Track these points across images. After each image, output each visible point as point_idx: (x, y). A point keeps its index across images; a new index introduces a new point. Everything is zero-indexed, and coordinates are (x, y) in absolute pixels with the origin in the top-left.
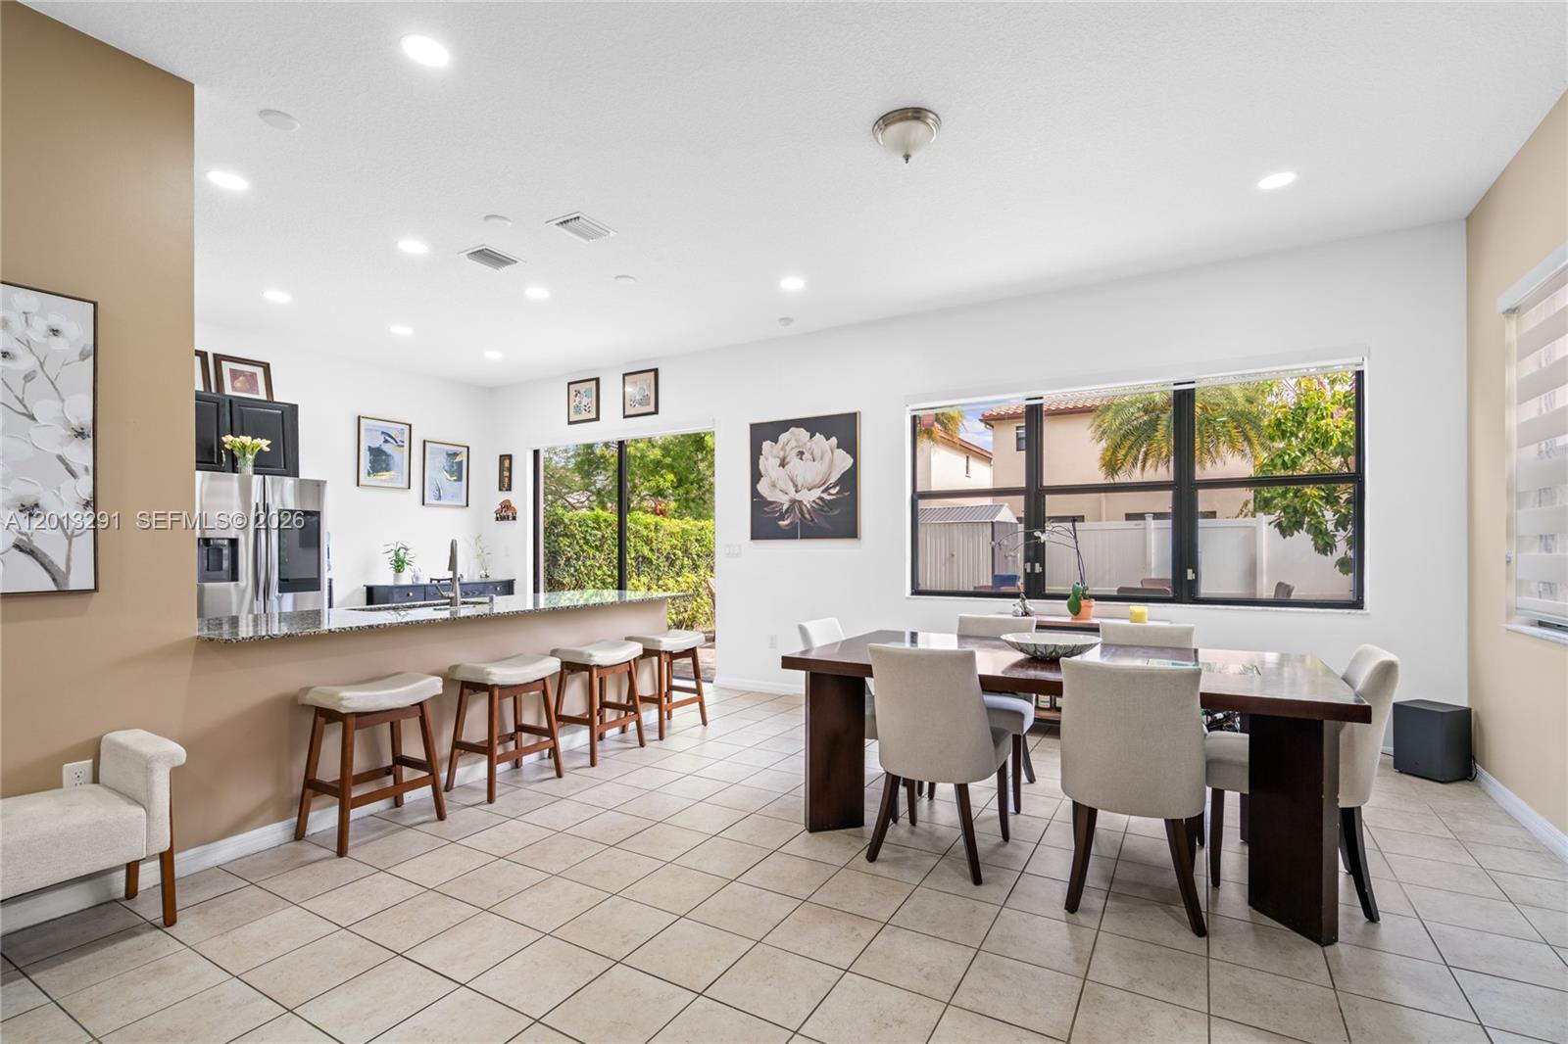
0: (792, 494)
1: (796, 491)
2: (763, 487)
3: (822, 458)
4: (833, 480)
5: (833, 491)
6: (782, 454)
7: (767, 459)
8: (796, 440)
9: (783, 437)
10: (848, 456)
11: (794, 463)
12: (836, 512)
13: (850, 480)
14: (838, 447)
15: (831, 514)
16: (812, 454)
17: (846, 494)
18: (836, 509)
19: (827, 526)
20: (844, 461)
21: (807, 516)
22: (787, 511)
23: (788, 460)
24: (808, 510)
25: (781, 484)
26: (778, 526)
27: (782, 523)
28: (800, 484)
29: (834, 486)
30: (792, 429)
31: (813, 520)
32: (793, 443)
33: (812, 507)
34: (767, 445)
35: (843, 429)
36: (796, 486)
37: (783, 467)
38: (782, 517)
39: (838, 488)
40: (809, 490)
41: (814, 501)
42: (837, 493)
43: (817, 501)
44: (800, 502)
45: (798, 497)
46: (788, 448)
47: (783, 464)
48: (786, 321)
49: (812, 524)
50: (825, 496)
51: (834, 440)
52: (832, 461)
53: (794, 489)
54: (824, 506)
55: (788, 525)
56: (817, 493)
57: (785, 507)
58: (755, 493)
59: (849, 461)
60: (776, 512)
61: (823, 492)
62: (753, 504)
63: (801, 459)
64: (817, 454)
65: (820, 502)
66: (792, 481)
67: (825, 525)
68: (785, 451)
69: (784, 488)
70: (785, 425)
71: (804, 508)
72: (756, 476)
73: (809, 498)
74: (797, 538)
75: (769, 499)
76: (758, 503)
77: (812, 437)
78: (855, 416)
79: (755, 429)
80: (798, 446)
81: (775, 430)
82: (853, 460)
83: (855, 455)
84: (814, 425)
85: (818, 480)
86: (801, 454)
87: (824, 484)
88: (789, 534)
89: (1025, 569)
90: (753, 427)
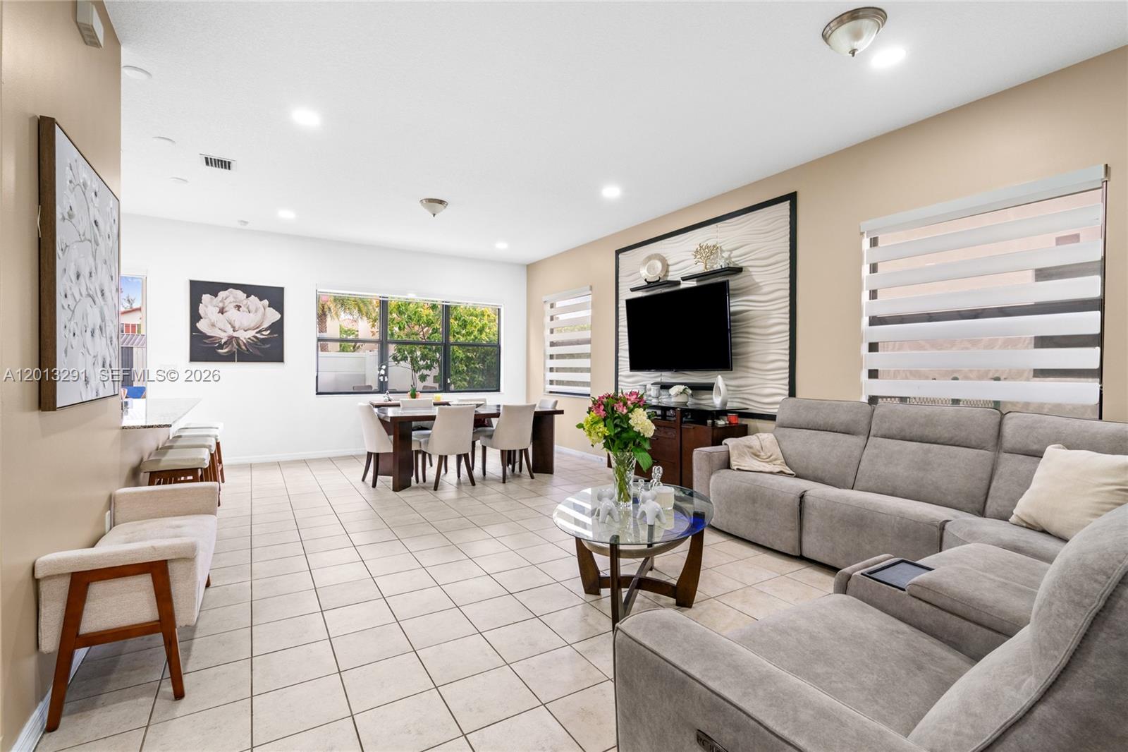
0: (230, 332)
1: (234, 331)
2: (201, 325)
3: (256, 312)
4: (266, 325)
5: (264, 333)
6: (221, 305)
7: (207, 307)
8: (234, 298)
9: (222, 294)
10: (277, 313)
11: (232, 313)
12: (268, 346)
13: (278, 327)
14: (269, 306)
15: (263, 347)
16: (248, 308)
17: (275, 335)
18: (268, 344)
19: (259, 354)
20: (273, 316)
21: (244, 347)
22: (225, 343)
23: (226, 309)
24: (245, 344)
25: (220, 325)
26: (218, 354)
27: (220, 351)
28: (237, 326)
29: (267, 329)
30: (231, 289)
31: (248, 350)
32: (231, 299)
33: (248, 342)
34: (206, 298)
35: (274, 297)
36: (233, 327)
37: (222, 314)
38: (221, 347)
39: (269, 332)
40: (246, 331)
41: (249, 338)
42: (268, 334)
43: (252, 338)
44: (237, 338)
45: (235, 334)
46: (227, 302)
47: (222, 311)
49: (247, 353)
50: (258, 335)
51: (266, 302)
52: (264, 314)
53: (232, 329)
54: (256, 343)
55: (227, 352)
56: (251, 334)
57: (223, 341)
58: (193, 328)
59: (278, 316)
60: (216, 343)
61: (257, 333)
62: (192, 337)
63: (239, 310)
64: (252, 308)
65: (254, 339)
66: (230, 324)
68: (224, 303)
69: (222, 327)
70: (225, 286)
71: (241, 343)
72: (195, 317)
73: (244, 336)
74: (234, 361)
75: (208, 334)
76: (198, 337)
77: (247, 297)
78: (282, 289)
79: (194, 284)
80: (236, 302)
81: (215, 288)
82: (280, 316)
83: (282, 312)
84: (249, 290)
85: (252, 325)
86: (238, 307)
87: (258, 328)
88: (229, 358)
89: (379, 380)
90: (192, 283)
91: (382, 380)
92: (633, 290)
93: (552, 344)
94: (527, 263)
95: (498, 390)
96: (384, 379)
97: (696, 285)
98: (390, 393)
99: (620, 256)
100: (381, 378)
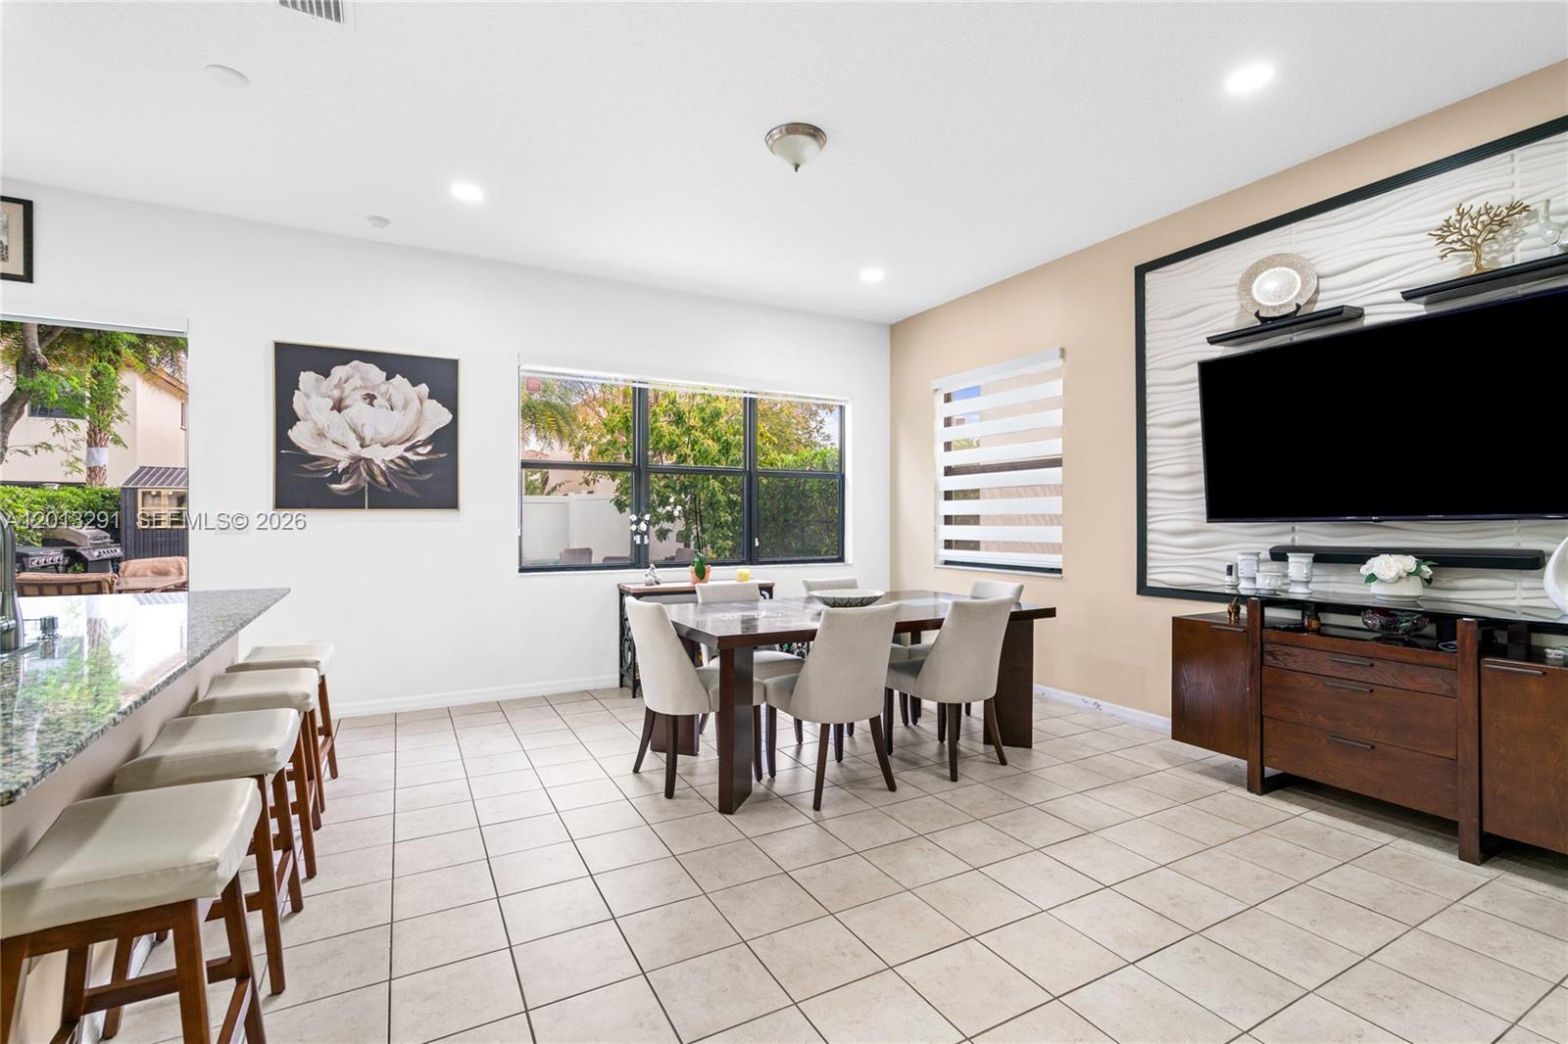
0: (355, 448)
1: (362, 446)
2: (298, 435)
3: (405, 408)
4: (422, 436)
5: (421, 450)
6: (336, 393)
7: (308, 396)
8: (362, 379)
9: (339, 372)
10: (446, 410)
11: (358, 410)
12: (428, 477)
13: (446, 439)
14: (430, 398)
15: (419, 478)
16: (389, 400)
17: (442, 455)
18: (429, 473)
19: (412, 493)
20: (438, 416)
21: (381, 479)
22: (345, 470)
23: (347, 402)
24: (383, 473)
25: (334, 433)
26: (331, 491)
27: (335, 486)
28: (368, 435)
29: (425, 443)
30: (355, 363)
31: (389, 485)
32: (356, 381)
33: (389, 468)
34: (307, 378)
35: (436, 376)
36: (361, 439)
37: (340, 411)
38: (337, 478)
39: (429, 448)
40: (385, 446)
41: (392, 461)
42: (428, 454)
43: (398, 461)
44: (369, 461)
45: (365, 453)
46: (348, 387)
47: (338, 406)
48: (382, 222)
49: (388, 490)
50: (410, 455)
51: (424, 388)
52: (421, 413)
53: (358, 443)
54: (405, 470)
55: (345, 490)
56: (396, 451)
57: (341, 467)
58: (282, 440)
59: (446, 417)
60: (328, 471)
61: (406, 450)
62: (279, 457)
63: (371, 404)
64: (398, 401)
65: (402, 463)
66: (355, 431)
67: (409, 491)
68: (343, 390)
69: (340, 439)
70: (345, 356)
71: (377, 472)
72: (285, 417)
73: (382, 456)
74: (364, 507)
75: (311, 453)
76: (290, 456)
77: (388, 379)
78: (454, 363)
79: (283, 351)
80: (366, 387)
81: (325, 359)
82: (451, 416)
83: (453, 408)
84: (392, 364)
85: (398, 434)
86: (370, 398)
87: (408, 440)
88: (351, 501)
89: (633, 542)
90: (280, 348)
91: (638, 542)
92: (1213, 341)
93: (949, 471)
94: (894, 321)
95: (841, 559)
96: (642, 539)
97: (1425, 313)
98: (657, 566)
99: (1149, 277)
100: (637, 539)
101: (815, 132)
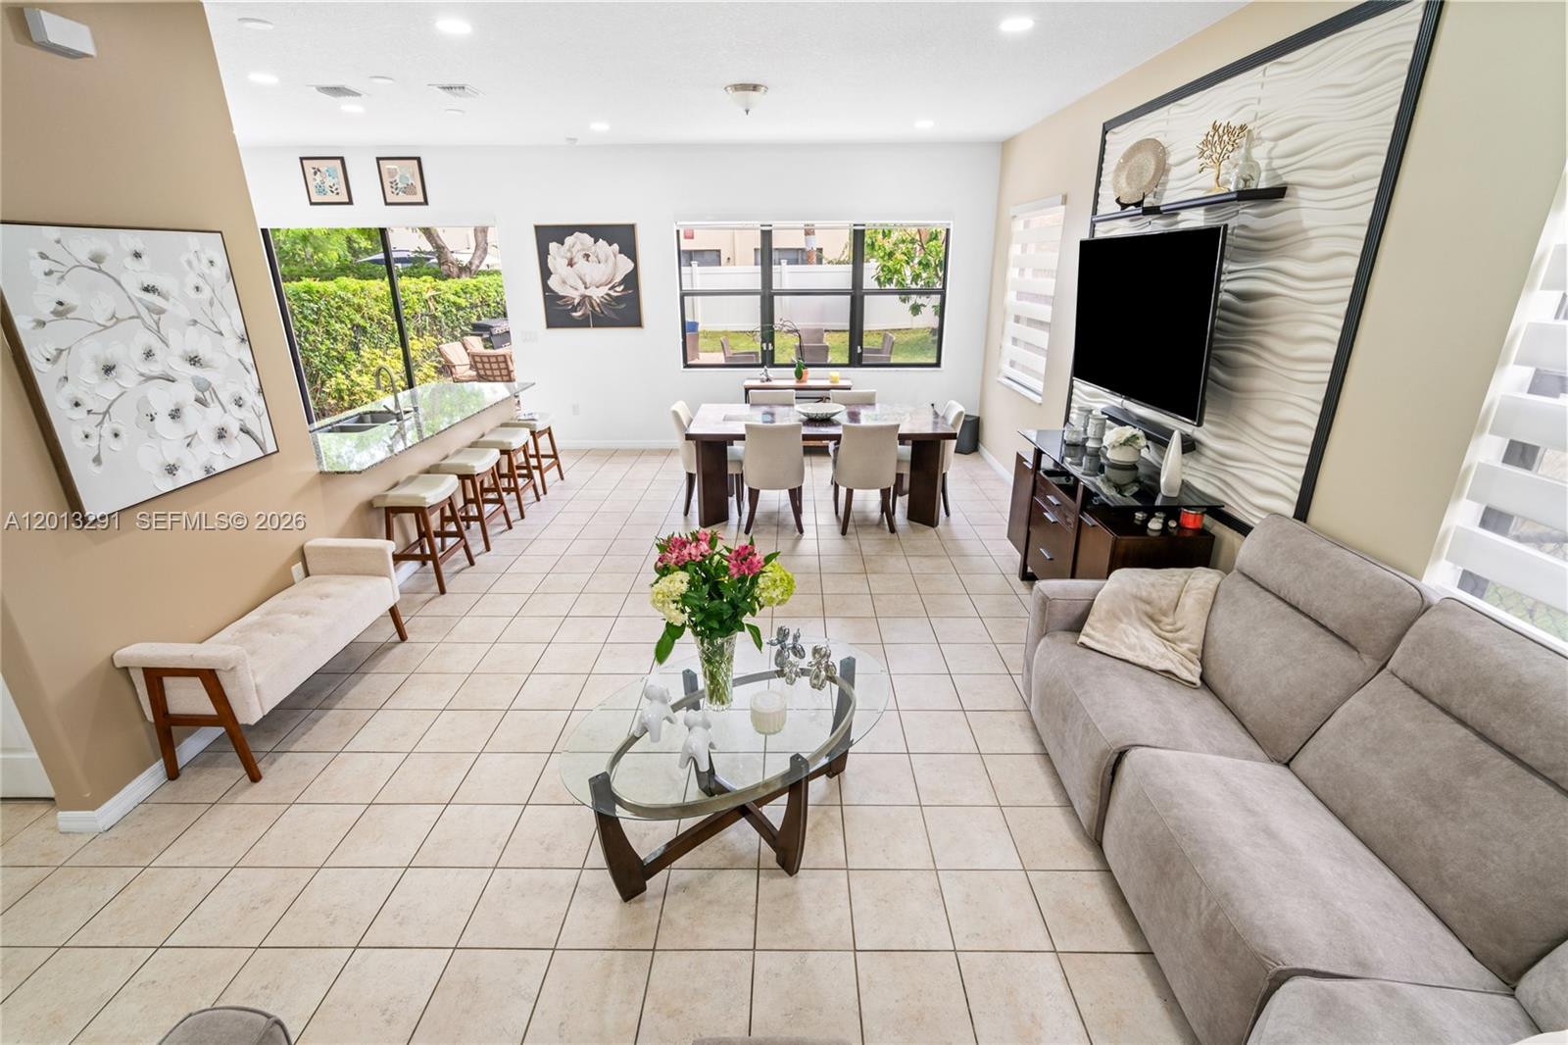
0: (582, 290)
1: (586, 288)
2: (553, 283)
3: (606, 261)
4: (618, 280)
5: (618, 289)
6: (569, 255)
7: (555, 259)
8: (582, 244)
9: (569, 240)
10: (629, 260)
11: (580, 262)
12: (623, 306)
13: (632, 280)
14: (620, 252)
15: (618, 307)
16: (597, 257)
17: (630, 293)
18: (622, 303)
19: (616, 317)
20: (626, 265)
21: (597, 309)
22: (578, 304)
23: (575, 260)
24: (598, 305)
25: (571, 281)
26: (573, 318)
27: (574, 314)
28: (588, 282)
29: (620, 284)
30: (577, 233)
31: (602, 312)
32: (578, 246)
33: (601, 301)
34: (553, 246)
35: (623, 237)
36: (584, 283)
37: (572, 266)
38: (575, 309)
39: (622, 287)
40: (598, 287)
41: (602, 297)
42: (623, 290)
43: (605, 296)
44: (590, 297)
45: (588, 293)
46: (574, 250)
47: (571, 264)
48: (575, 140)
49: (602, 315)
50: (612, 293)
51: (616, 247)
52: (615, 264)
53: (583, 286)
54: (611, 302)
55: (581, 316)
56: (604, 290)
57: (576, 301)
58: (546, 288)
59: (630, 265)
60: (569, 305)
61: (610, 289)
62: (545, 298)
63: (587, 260)
64: (602, 257)
65: (608, 298)
66: (581, 279)
67: (613, 316)
68: (572, 252)
69: (573, 284)
70: (571, 230)
71: (595, 304)
72: (546, 273)
73: (598, 294)
74: (589, 326)
75: (562, 294)
76: (551, 299)
77: (595, 242)
78: (633, 227)
79: (540, 230)
80: (584, 250)
81: (560, 233)
82: (633, 265)
83: (634, 260)
84: (597, 232)
85: (604, 280)
86: (587, 256)
87: (610, 283)
88: (582, 323)
89: (762, 344)
90: (538, 228)
91: (765, 349)
95: (938, 365)
96: (767, 347)
100: (765, 345)
101: (755, 88)
